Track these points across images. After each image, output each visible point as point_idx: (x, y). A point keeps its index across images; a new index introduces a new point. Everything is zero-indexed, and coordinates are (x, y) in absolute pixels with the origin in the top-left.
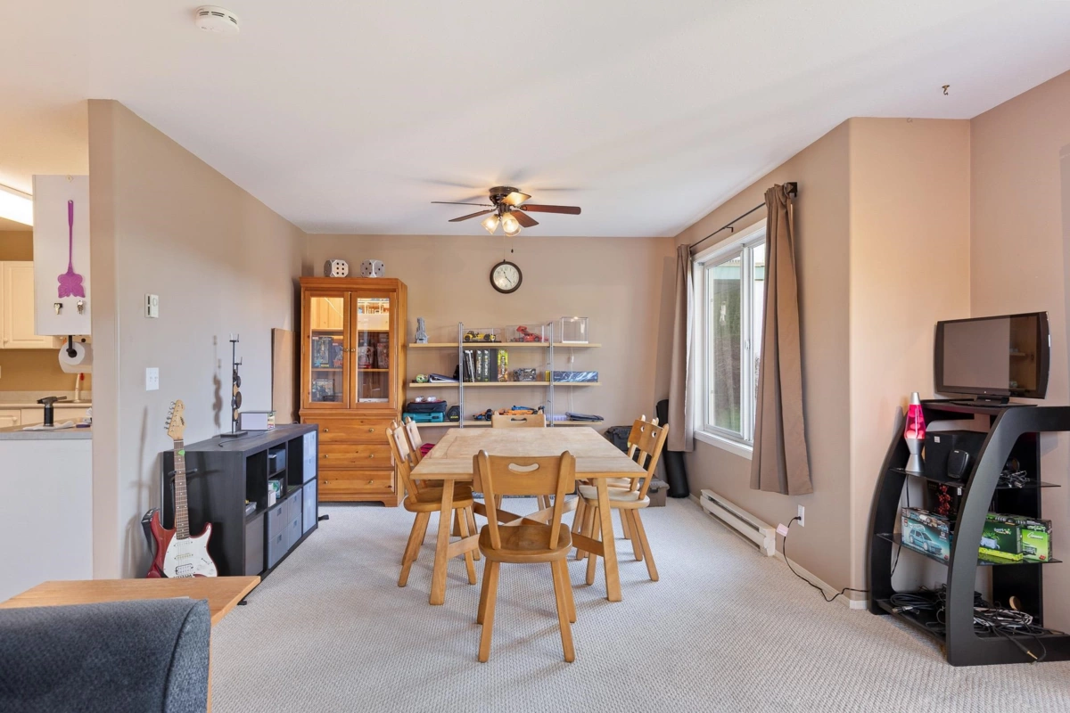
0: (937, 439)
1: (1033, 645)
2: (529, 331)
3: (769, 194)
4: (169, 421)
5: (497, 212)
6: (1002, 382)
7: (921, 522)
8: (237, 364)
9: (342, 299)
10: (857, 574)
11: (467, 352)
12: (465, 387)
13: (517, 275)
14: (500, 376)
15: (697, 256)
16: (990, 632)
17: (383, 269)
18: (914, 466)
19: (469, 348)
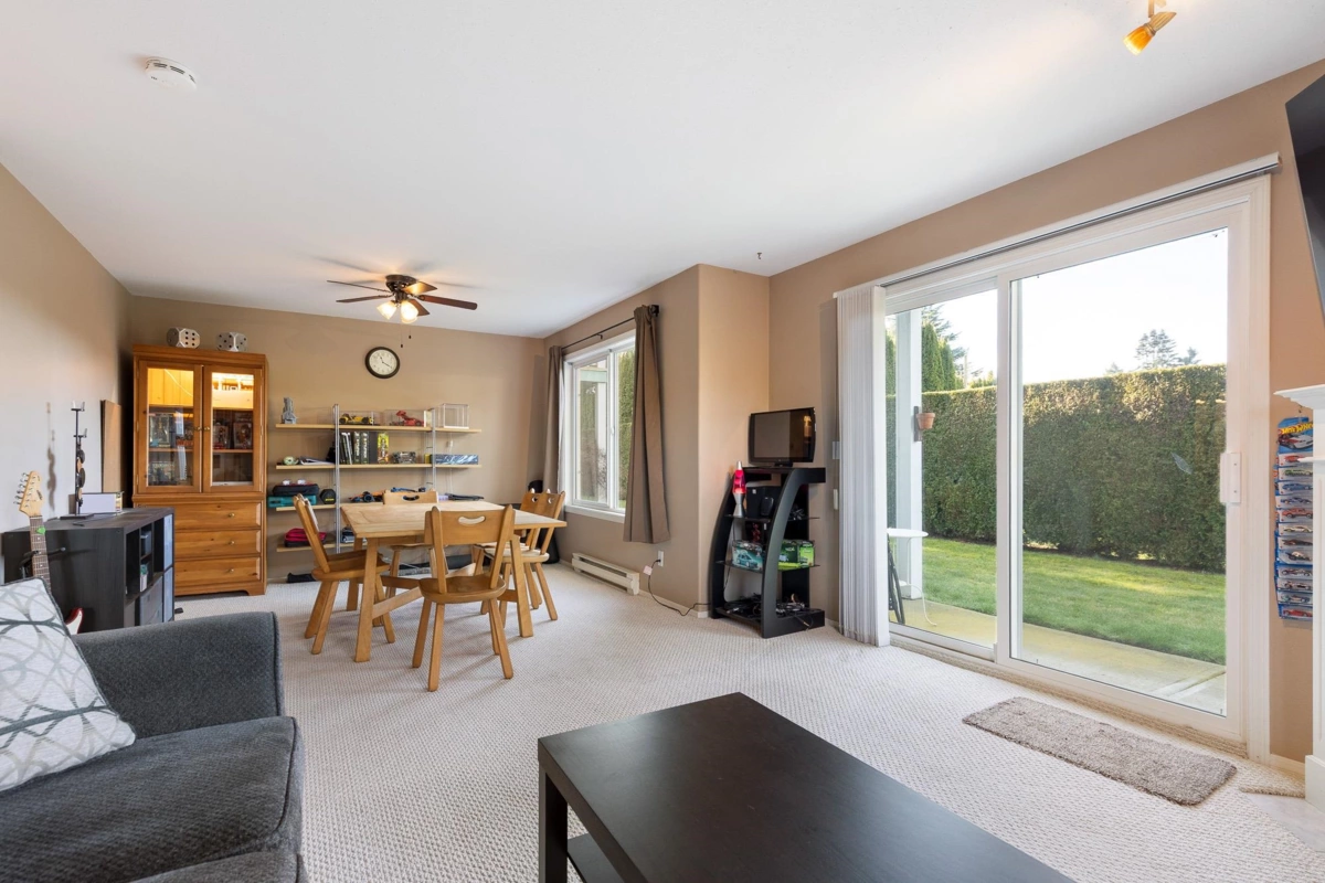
0: (754, 492)
1: (807, 618)
2: (409, 415)
3: (638, 312)
4: (21, 495)
5: (394, 298)
6: (785, 453)
7: (745, 548)
8: (80, 437)
9: (192, 373)
10: (702, 594)
11: (344, 434)
12: (341, 470)
13: (394, 361)
14: (380, 459)
15: (568, 356)
16: (784, 615)
17: (245, 343)
18: (738, 513)
19: (346, 431)
